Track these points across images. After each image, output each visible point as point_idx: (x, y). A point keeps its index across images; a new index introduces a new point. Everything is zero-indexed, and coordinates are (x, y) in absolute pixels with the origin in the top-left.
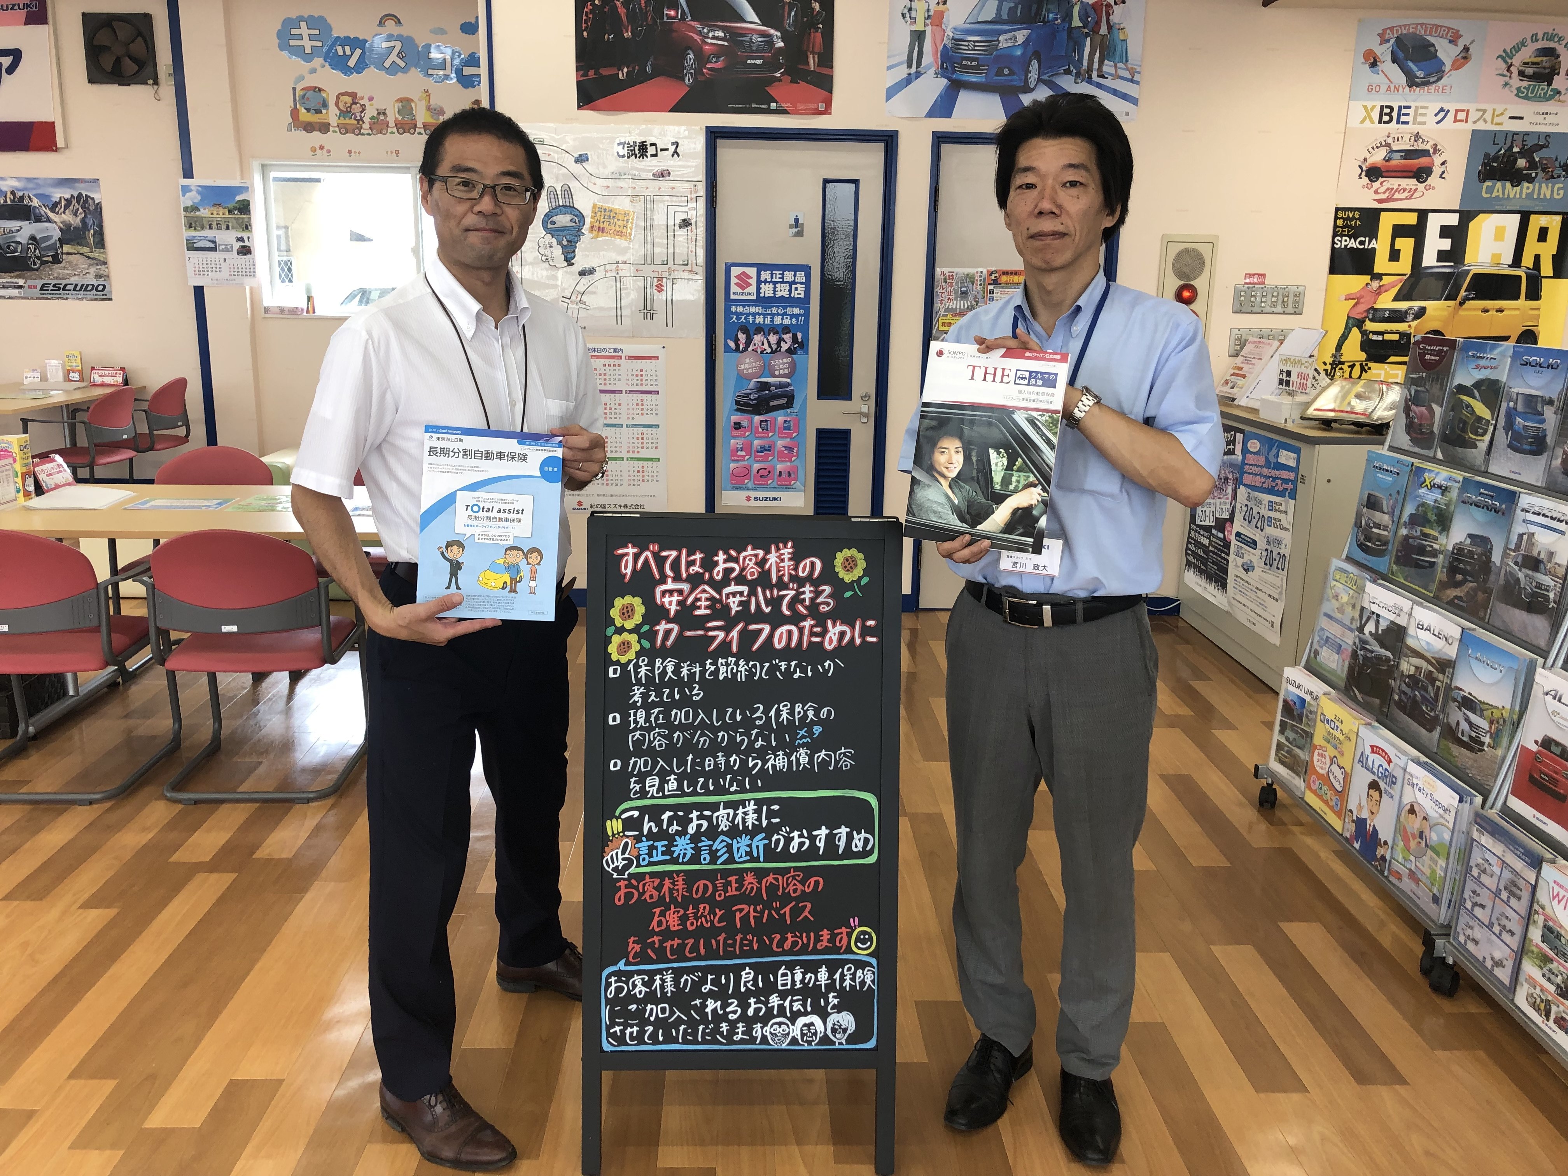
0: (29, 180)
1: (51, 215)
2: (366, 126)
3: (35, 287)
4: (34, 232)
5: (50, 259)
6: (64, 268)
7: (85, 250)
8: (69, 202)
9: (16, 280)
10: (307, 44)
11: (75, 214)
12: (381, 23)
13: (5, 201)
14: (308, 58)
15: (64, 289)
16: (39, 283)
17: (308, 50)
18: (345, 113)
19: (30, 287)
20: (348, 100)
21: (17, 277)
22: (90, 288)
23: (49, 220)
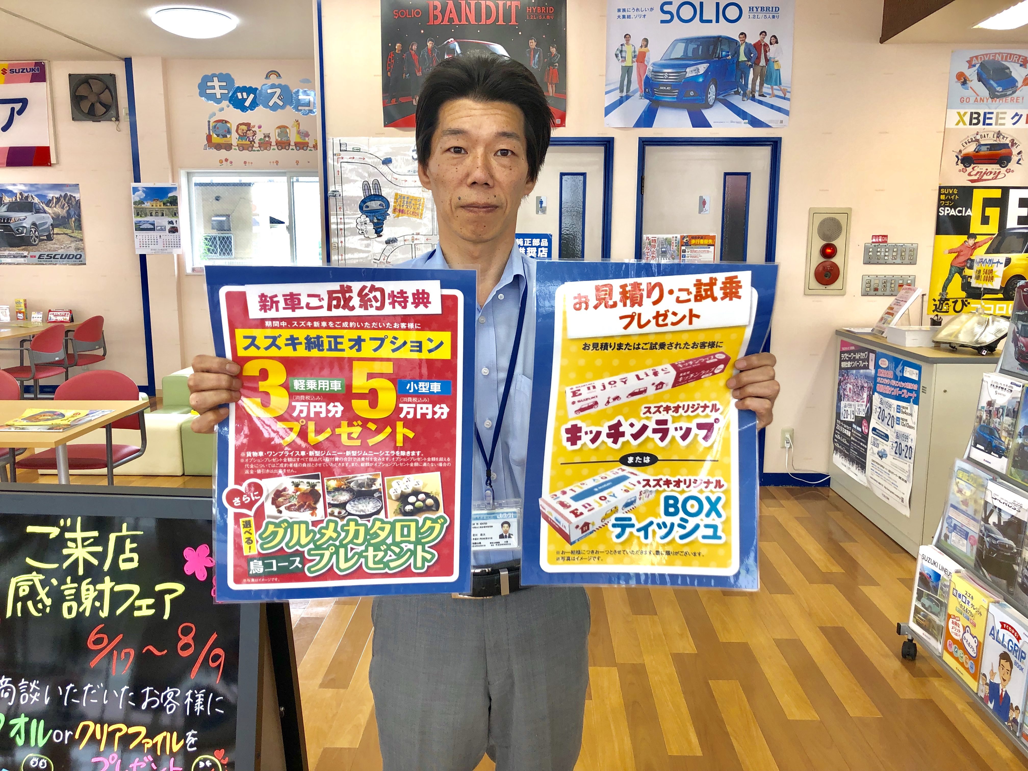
0: (32, 185)
1: (46, 208)
2: (256, 145)
3: (35, 257)
4: (34, 220)
5: (45, 238)
6: (55, 244)
7: (69, 231)
8: (58, 199)
9: (21, 252)
10: (218, 92)
11: (63, 208)
12: (267, 77)
13: (16, 199)
14: (218, 101)
15: (54, 258)
16: (37, 254)
17: (219, 96)
18: (243, 136)
19: (31, 257)
20: (245, 128)
21: (23, 250)
22: (71, 257)
23: (45, 212)
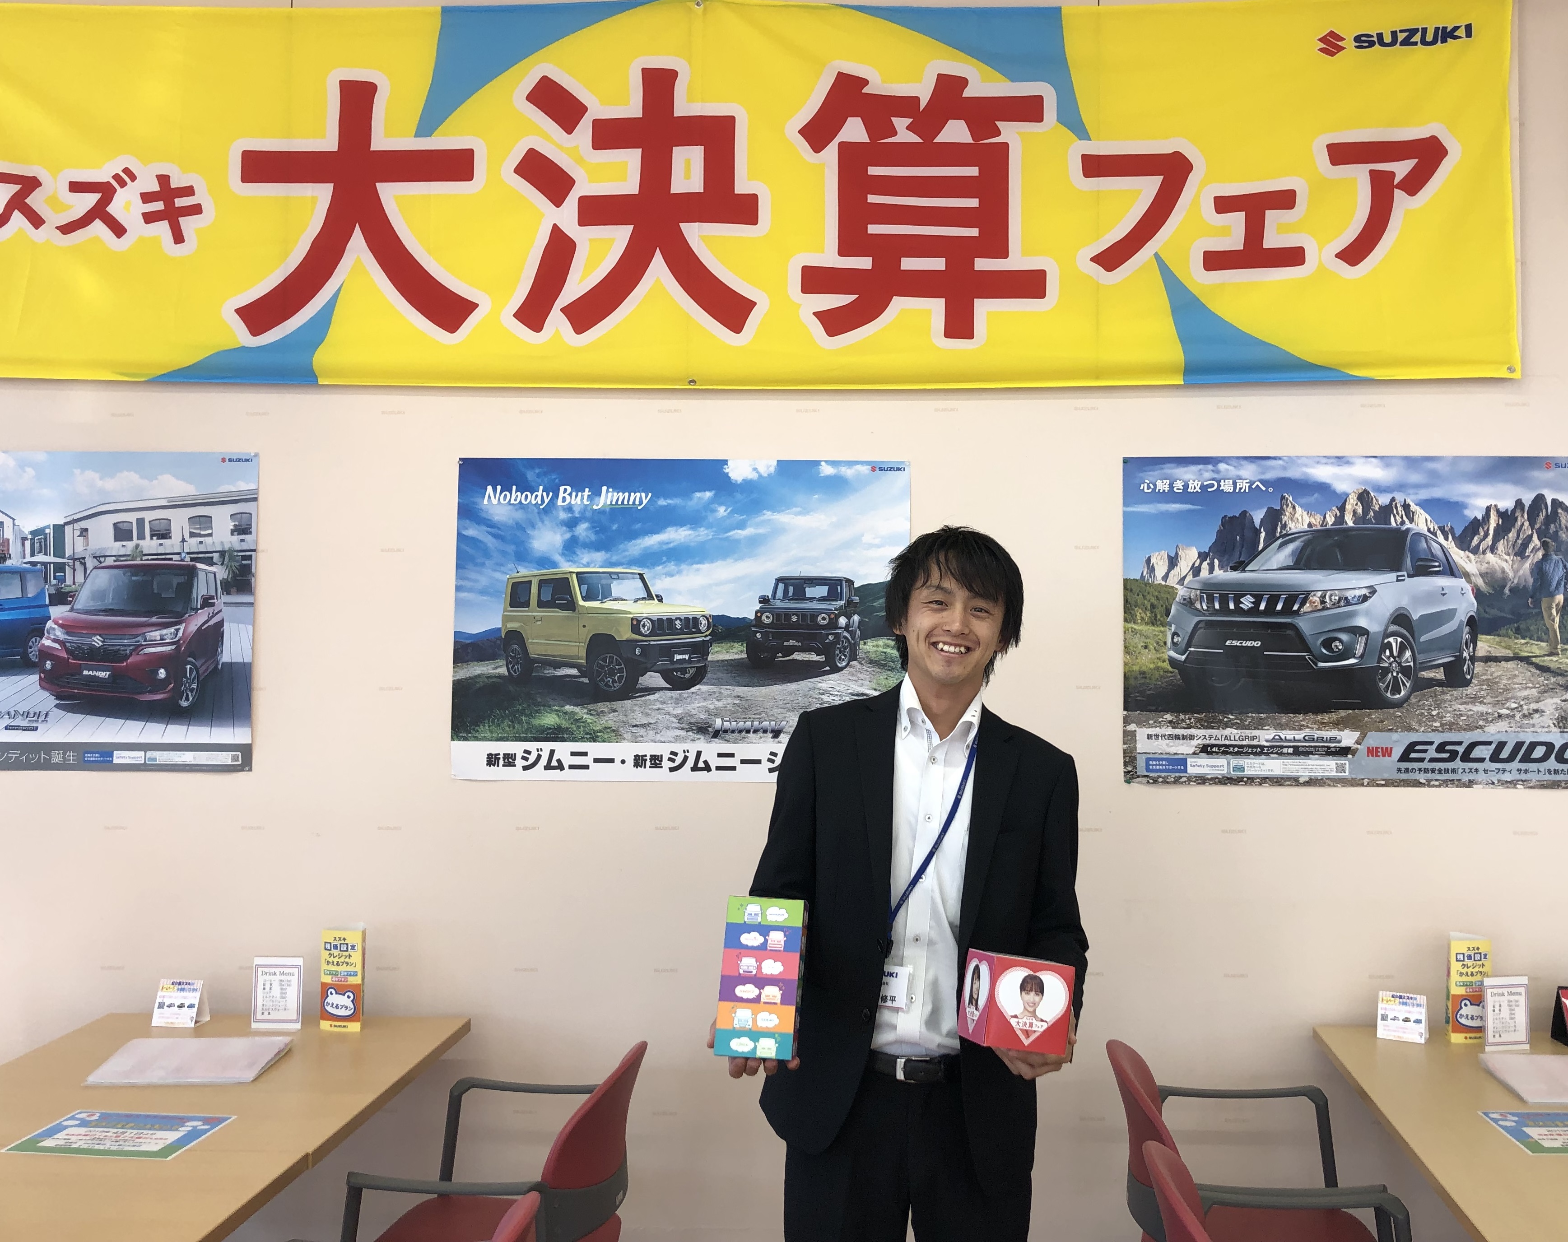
1: (1459, 556)
3: (1387, 752)
4: (1405, 602)
5: (1440, 675)
6: (1474, 699)
7: (1536, 649)
8: (1507, 519)
9: (1334, 733)
11: (1521, 553)
13: (1340, 519)
15: (1466, 758)
16: (1399, 742)
19: (1372, 752)
21: (1339, 724)
22: (1539, 752)
23: (1451, 570)
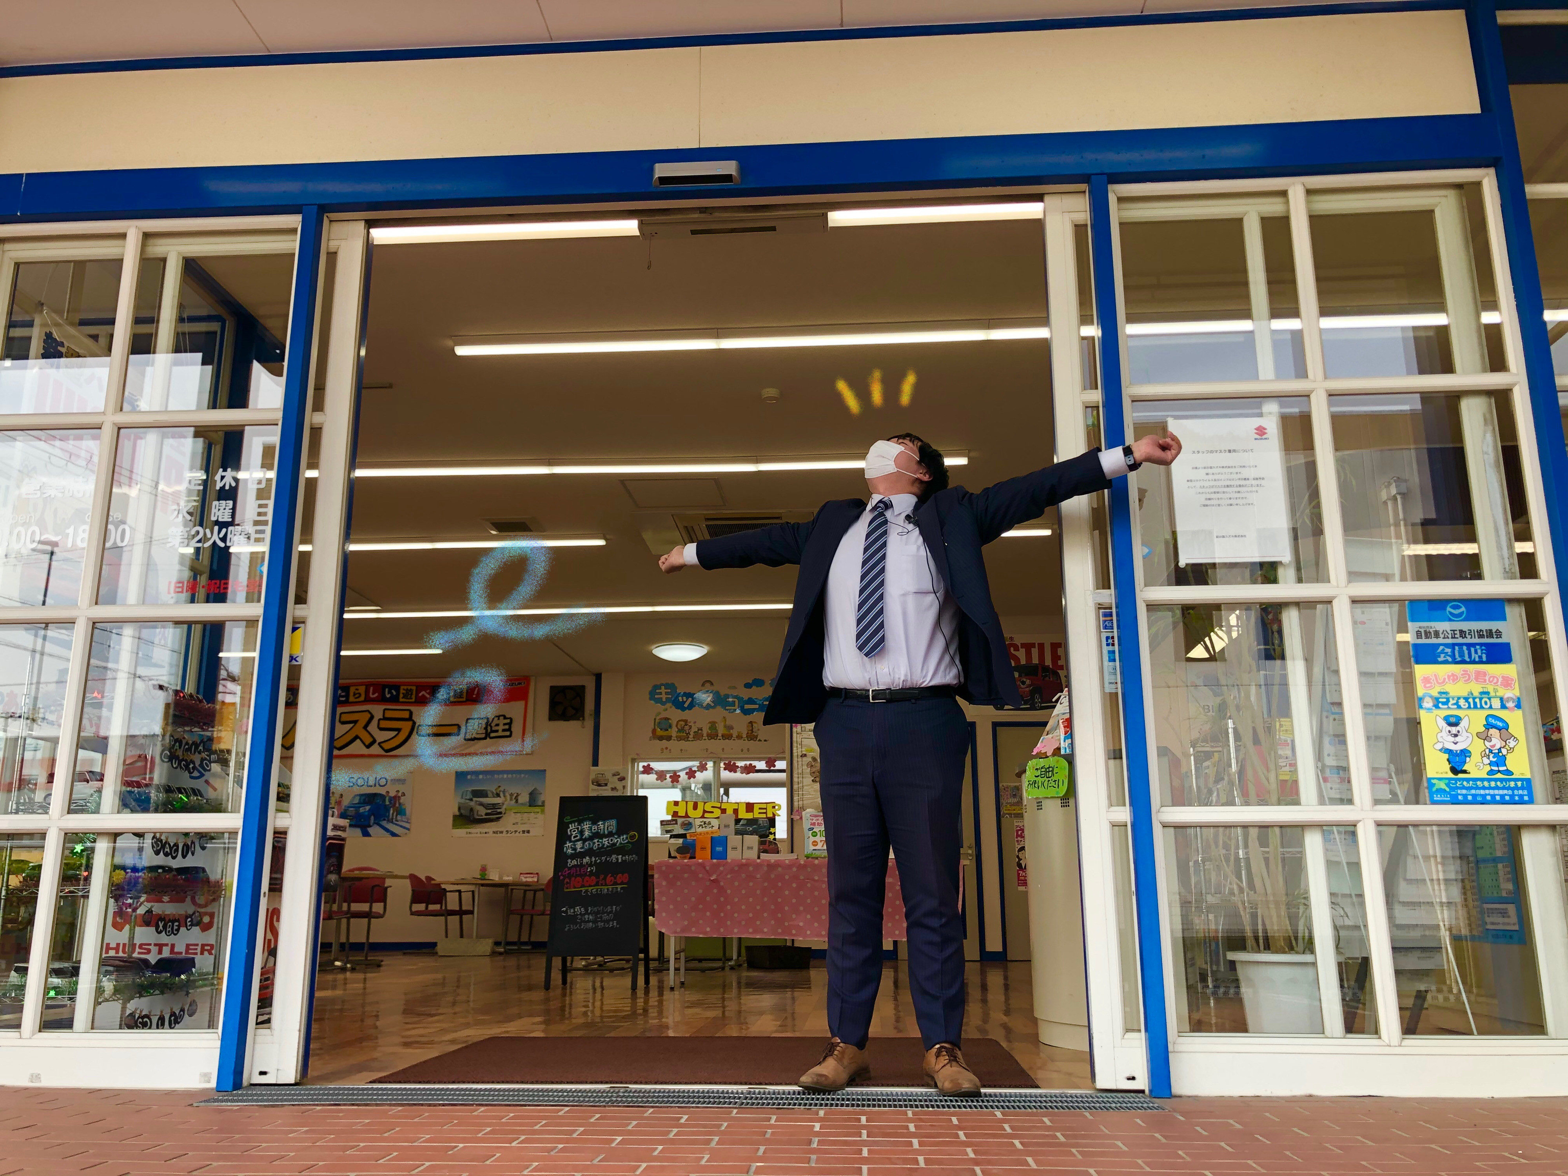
2: (691, 736)
10: (664, 697)
12: (703, 685)
14: (663, 704)
17: (664, 700)
18: (681, 730)
20: (683, 723)
